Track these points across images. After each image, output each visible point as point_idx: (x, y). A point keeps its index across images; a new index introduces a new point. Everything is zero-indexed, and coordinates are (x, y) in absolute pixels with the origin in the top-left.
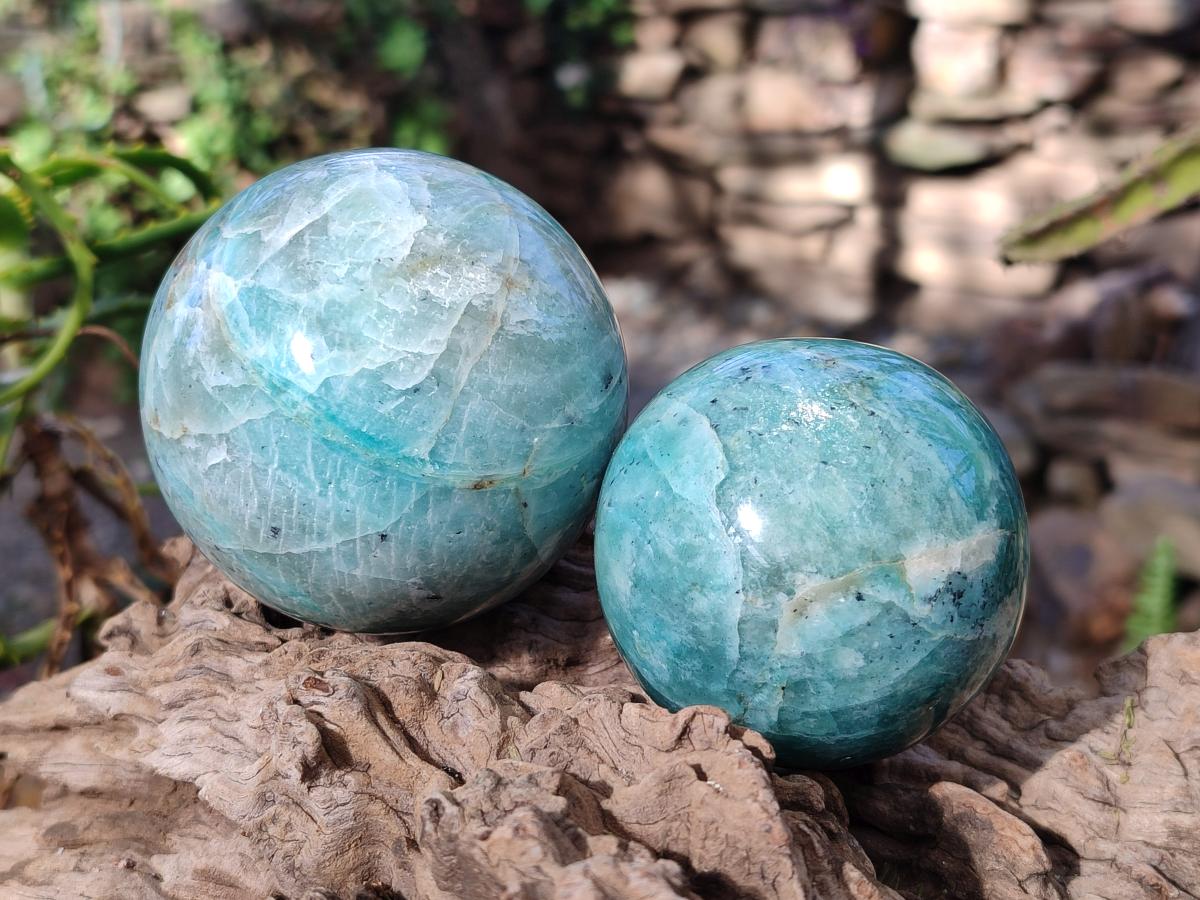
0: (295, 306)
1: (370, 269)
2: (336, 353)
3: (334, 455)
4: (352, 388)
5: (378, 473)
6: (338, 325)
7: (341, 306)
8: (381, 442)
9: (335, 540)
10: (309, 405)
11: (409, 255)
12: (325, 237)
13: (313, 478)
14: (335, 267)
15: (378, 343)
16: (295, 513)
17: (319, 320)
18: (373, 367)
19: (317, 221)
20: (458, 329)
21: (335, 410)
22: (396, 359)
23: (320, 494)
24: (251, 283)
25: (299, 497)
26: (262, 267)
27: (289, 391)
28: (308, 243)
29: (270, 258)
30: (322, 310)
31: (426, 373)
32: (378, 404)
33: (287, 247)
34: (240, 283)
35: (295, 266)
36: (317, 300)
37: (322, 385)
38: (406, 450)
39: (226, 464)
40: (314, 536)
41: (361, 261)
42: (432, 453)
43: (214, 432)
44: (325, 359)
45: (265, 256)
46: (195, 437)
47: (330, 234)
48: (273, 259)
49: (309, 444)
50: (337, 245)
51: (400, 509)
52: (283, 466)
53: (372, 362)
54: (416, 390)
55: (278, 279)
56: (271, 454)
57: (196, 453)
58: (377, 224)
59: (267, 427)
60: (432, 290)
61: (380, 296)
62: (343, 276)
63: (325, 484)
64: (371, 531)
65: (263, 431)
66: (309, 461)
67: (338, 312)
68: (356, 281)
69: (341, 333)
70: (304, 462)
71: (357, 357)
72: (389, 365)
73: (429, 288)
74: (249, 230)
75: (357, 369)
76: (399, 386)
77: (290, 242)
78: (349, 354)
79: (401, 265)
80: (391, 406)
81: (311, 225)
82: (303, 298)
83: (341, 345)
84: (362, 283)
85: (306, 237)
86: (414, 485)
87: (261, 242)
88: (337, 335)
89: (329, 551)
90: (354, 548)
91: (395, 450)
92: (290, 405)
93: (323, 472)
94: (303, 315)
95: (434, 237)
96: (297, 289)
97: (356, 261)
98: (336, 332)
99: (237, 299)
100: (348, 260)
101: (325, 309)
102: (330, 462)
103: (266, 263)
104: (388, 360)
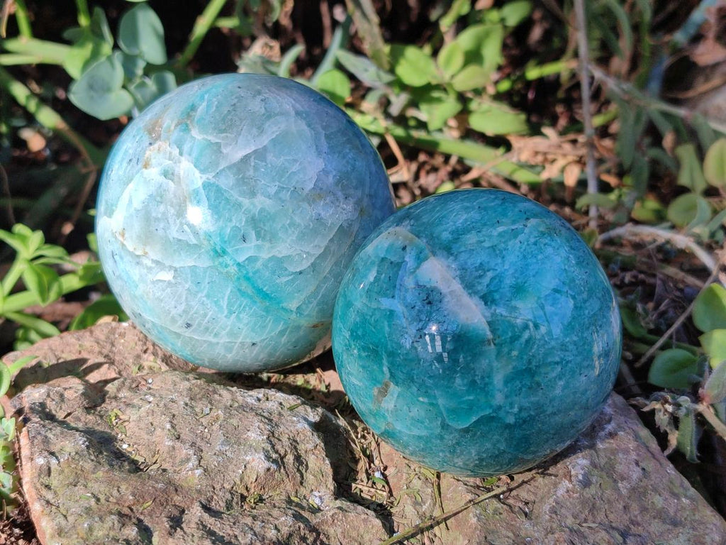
0: (240, 205)
1: (289, 193)
2: (259, 242)
3: (242, 299)
4: (265, 265)
5: (264, 314)
6: (264, 225)
7: (269, 214)
8: (272, 298)
9: (224, 339)
10: (236, 269)
11: (313, 188)
12: (264, 164)
13: (225, 307)
14: (268, 186)
15: (286, 242)
16: (206, 321)
17: (253, 219)
18: (280, 256)
19: (260, 149)
20: (331, 240)
21: (251, 274)
22: (294, 254)
23: (226, 317)
24: (213, 180)
25: (212, 314)
26: (221, 171)
27: (225, 257)
28: (253, 164)
29: (227, 167)
30: (257, 213)
31: (309, 264)
32: (277, 277)
33: (238, 162)
34: (205, 177)
35: (243, 178)
36: (255, 206)
37: (247, 259)
38: (284, 305)
39: (169, 283)
40: (212, 335)
41: (285, 186)
42: (298, 308)
43: (167, 263)
44: (253, 244)
45: (223, 165)
46: (152, 260)
47: (268, 161)
48: (229, 168)
49: (229, 289)
50: (271, 171)
51: (269, 333)
52: (208, 296)
53: (280, 252)
54: (301, 273)
55: (231, 184)
56: (202, 287)
57: (150, 269)
58: (295, 161)
59: (205, 272)
60: (323, 214)
61: (293, 212)
62: (273, 193)
63: (231, 312)
64: (248, 340)
65: (201, 274)
66: (226, 298)
67: (266, 216)
68: (280, 199)
69: (265, 230)
70: (223, 298)
71: (271, 247)
72: (290, 256)
73: (321, 212)
74: (213, 139)
75: (270, 255)
76: (291, 269)
77: (242, 160)
78: (267, 245)
79: (308, 194)
80: (285, 279)
81: (255, 152)
82: (246, 202)
83: (264, 239)
84: (283, 201)
85: (252, 159)
86: (282, 323)
87: (221, 152)
88: (263, 231)
89: (218, 343)
90: (233, 346)
91: (278, 303)
92: (224, 264)
93: (232, 306)
94: (244, 213)
95: (327, 176)
96: (242, 194)
97: (282, 185)
98: (262, 229)
99: (201, 188)
100: (277, 183)
101: (259, 212)
102: (239, 302)
103: (223, 170)
104: (289, 253)
